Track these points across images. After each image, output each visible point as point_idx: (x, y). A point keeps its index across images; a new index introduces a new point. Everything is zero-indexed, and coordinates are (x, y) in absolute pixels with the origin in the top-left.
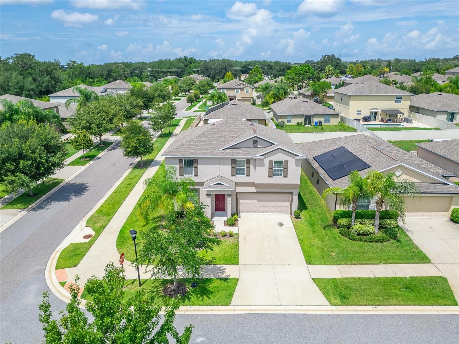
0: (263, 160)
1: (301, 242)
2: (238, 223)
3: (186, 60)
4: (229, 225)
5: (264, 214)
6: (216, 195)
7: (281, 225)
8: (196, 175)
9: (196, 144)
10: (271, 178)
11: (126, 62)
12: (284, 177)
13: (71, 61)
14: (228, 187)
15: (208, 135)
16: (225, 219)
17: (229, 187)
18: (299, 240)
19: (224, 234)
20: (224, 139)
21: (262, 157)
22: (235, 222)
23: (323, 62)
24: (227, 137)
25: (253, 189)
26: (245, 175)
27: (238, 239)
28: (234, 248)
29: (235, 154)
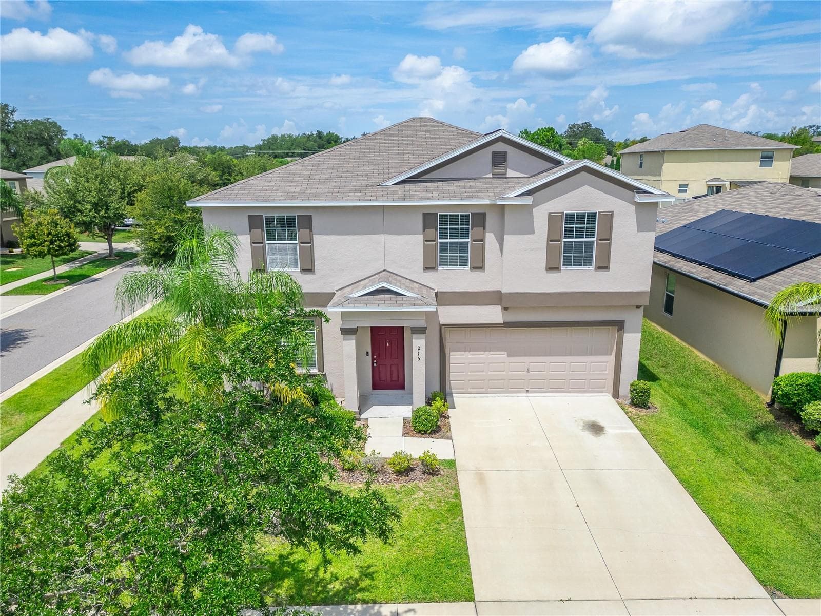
0: (528, 209)
1: (695, 492)
2: (448, 426)
3: (320, 138)
4: (420, 432)
5: (529, 395)
6: (373, 329)
7: (596, 428)
8: (308, 269)
9: (308, 173)
10: (554, 275)
11: (213, 146)
12: (599, 268)
13: (105, 137)
14: (414, 302)
15: (348, 152)
16: (406, 411)
17: (418, 302)
18: (681, 482)
19: (405, 465)
20: (397, 161)
21: (528, 201)
22: (439, 423)
23: (570, 136)
24: (406, 157)
25: (493, 314)
26: (468, 268)
27: (457, 484)
28: (445, 519)
29: (435, 194)
